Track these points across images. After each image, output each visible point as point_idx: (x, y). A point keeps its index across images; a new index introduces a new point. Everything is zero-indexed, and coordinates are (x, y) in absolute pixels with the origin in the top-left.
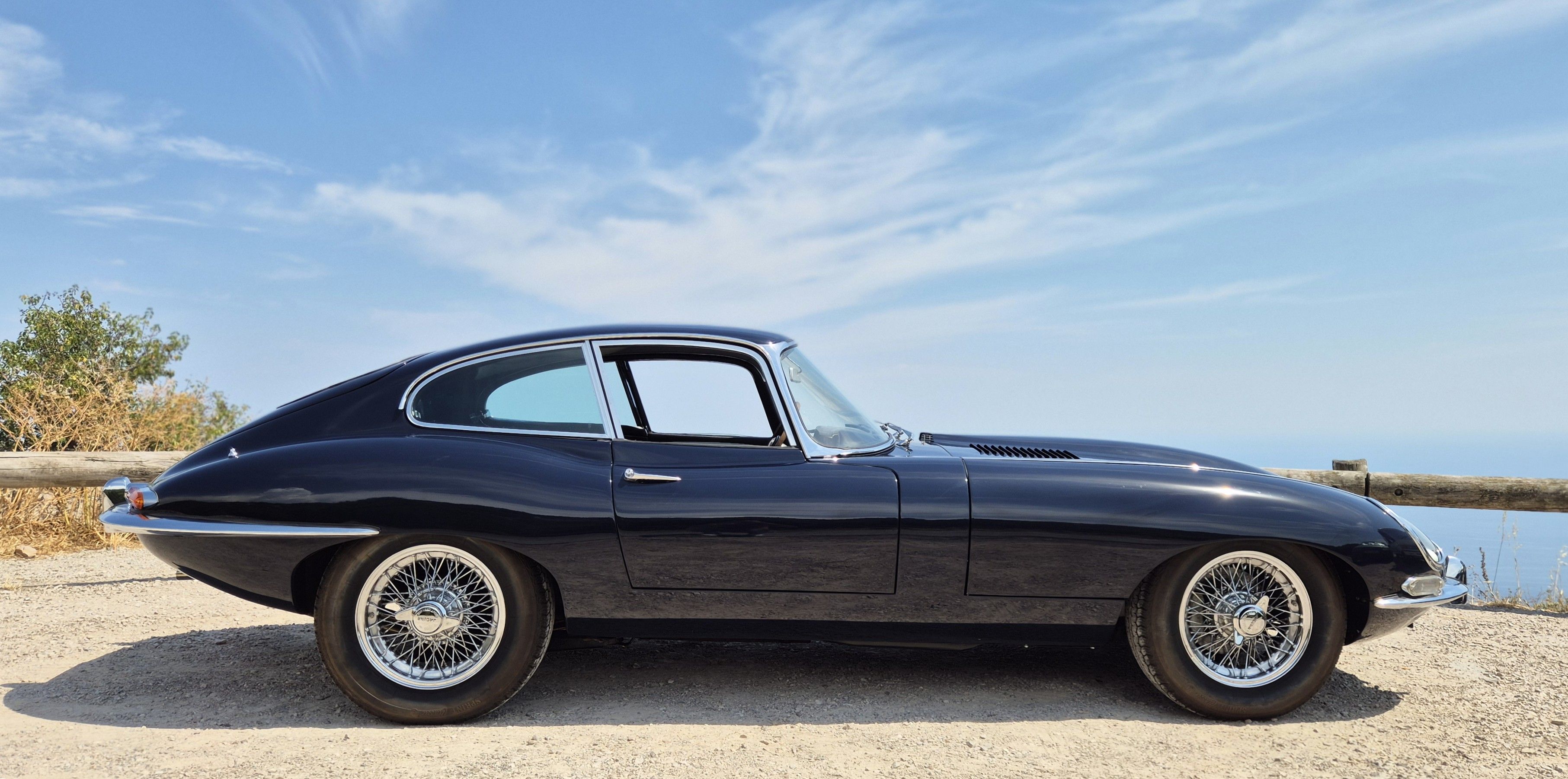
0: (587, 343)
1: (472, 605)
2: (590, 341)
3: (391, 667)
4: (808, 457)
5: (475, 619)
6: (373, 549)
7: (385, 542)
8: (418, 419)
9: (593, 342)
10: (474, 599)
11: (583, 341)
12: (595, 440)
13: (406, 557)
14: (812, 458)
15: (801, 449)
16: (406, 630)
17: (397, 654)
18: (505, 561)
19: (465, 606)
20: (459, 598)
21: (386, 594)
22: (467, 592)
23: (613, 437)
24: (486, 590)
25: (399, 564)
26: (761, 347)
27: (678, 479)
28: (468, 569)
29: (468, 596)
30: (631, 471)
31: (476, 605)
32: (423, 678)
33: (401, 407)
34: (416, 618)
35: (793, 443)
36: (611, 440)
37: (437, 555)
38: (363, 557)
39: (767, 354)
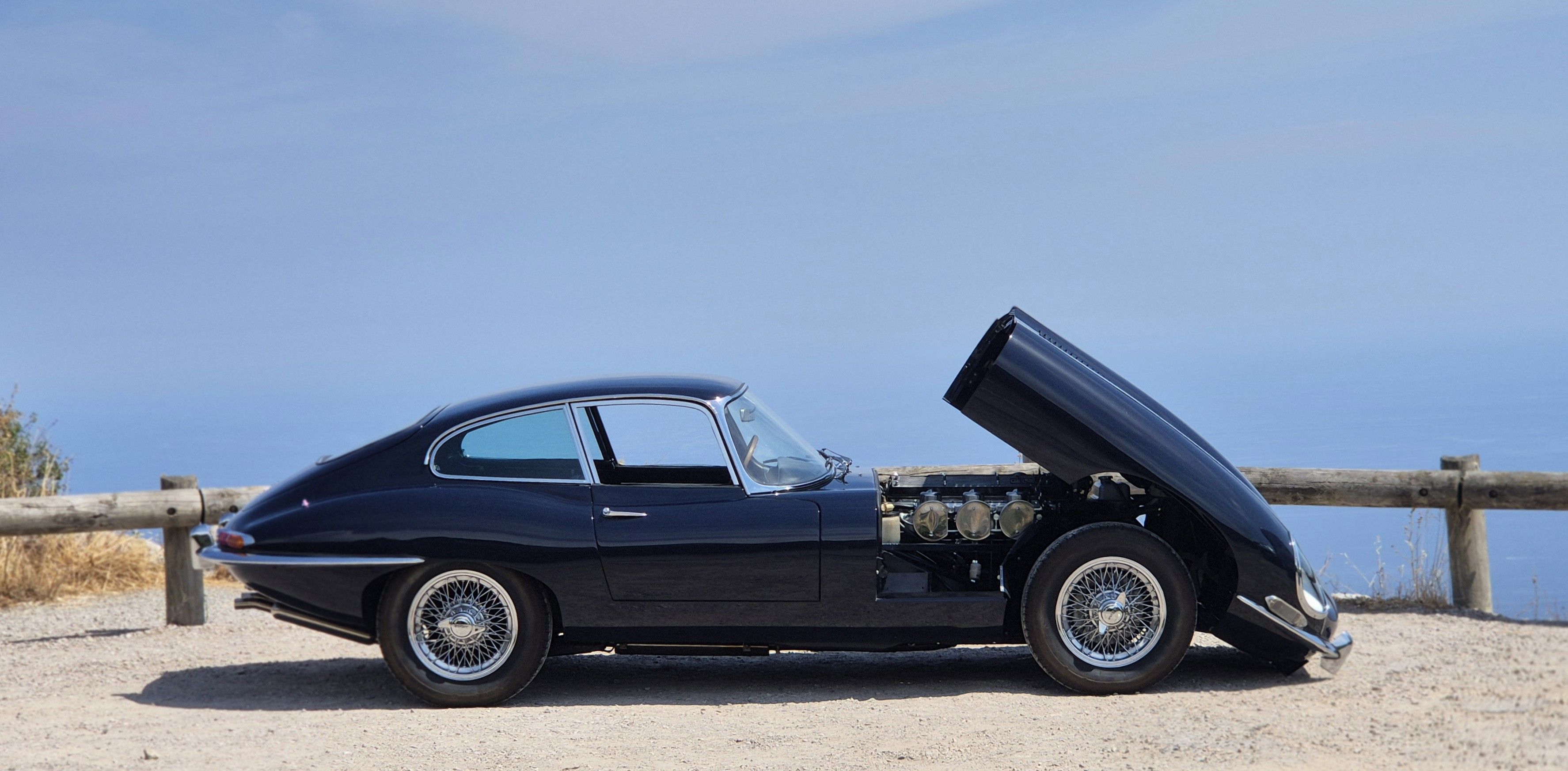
0: (567, 405)
1: (490, 617)
2: (569, 403)
3: (434, 663)
4: (749, 493)
5: (494, 628)
6: (418, 574)
7: (427, 568)
8: (438, 471)
9: (572, 404)
10: (492, 612)
11: (564, 404)
12: (578, 485)
13: (440, 581)
14: (752, 494)
15: (743, 487)
16: (442, 637)
17: (437, 655)
18: (515, 581)
19: (485, 618)
20: (481, 611)
21: (427, 609)
22: (486, 607)
23: (592, 483)
24: (501, 605)
25: (435, 586)
26: (708, 403)
27: (644, 514)
28: (487, 589)
29: (487, 610)
30: (608, 509)
31: (494, 617)
32: (458, 673)
33: (426, 462)
34: (453, 626)
35: (736, 482)
36: (590, 484)
37: (463, 579)
38: (412, 580)
39: (713, 408)
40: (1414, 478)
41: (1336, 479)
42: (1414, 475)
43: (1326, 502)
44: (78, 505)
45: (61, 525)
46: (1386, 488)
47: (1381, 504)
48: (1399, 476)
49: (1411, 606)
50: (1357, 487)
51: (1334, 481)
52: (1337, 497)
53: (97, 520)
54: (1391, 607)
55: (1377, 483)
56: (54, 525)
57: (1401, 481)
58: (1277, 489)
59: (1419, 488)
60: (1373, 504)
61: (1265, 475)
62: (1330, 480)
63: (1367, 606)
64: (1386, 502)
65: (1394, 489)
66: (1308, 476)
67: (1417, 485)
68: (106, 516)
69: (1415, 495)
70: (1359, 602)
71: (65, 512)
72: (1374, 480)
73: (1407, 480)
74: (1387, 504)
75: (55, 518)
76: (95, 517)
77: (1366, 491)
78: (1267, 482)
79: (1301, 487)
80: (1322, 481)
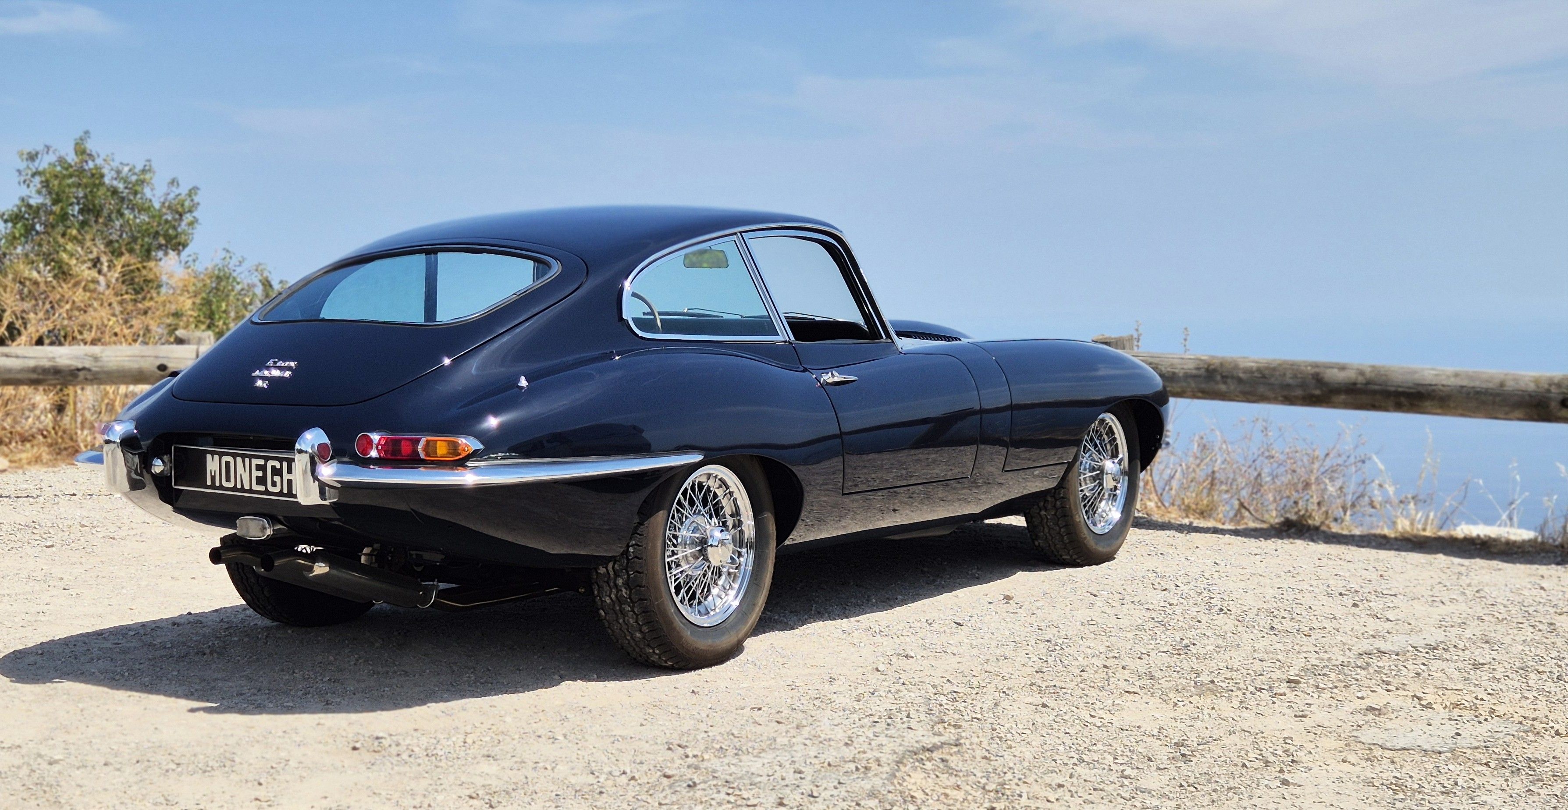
0: (739, 235)
2: (741, 233)
4: (899, 349)
8: (639, 329)
9: (743, 235)
12: (774, 343)
15: (893, 341)
23: (788, 339)
27: (856, 378)
35: (884, 336)
36: (789, 342)
40: (1555, 384)
41: (1453, 382)
42: (1556, 381)
43: (1439, 411)
44: (60, 357)
45: (41, 377)
46: (1516, 395)
47: (1511, 416)
48: (1537, 381)
49: (1547, 552)
50: (1478, 393)
51: (1450, 383)
52: (1452, 404)
53: (81, 374)
54: (1520, 550)
55: (1505, 388)
56: (34, 376)
57: (1538, 387)
58: (1375, 392)
59: (1560, 397)
60: (1500, 416)
61: (1361, 373)
62: (1445, 383)
63: (1488, 547)
64: (1518, 413)
65: (1527, 398)
66: (1416, 376)
67: (1559, 394)
68: (89, 370)
69: (1554, 405)
70: (1479, 542)
71: (46, 364)
72: (1502, 384)
73: (1546, 386)
74: (1521, 416)
75: (34, 370)
76: (78, 370)
77: (1491, 398)
78: (1364, 381)
79: (1407, 390)
80: (1434, 383)
